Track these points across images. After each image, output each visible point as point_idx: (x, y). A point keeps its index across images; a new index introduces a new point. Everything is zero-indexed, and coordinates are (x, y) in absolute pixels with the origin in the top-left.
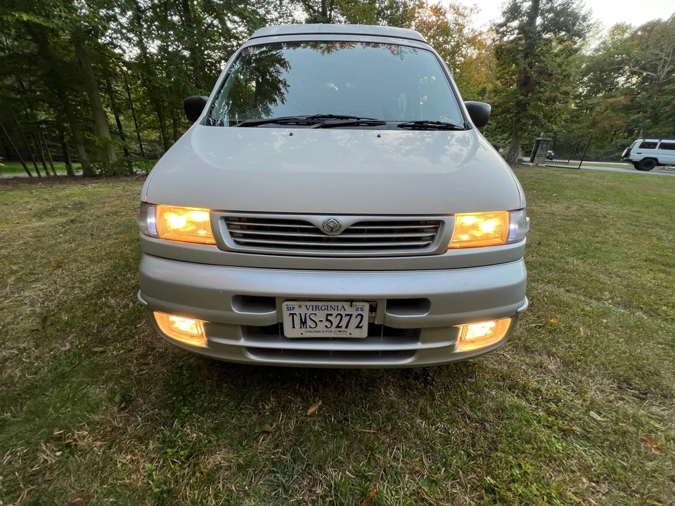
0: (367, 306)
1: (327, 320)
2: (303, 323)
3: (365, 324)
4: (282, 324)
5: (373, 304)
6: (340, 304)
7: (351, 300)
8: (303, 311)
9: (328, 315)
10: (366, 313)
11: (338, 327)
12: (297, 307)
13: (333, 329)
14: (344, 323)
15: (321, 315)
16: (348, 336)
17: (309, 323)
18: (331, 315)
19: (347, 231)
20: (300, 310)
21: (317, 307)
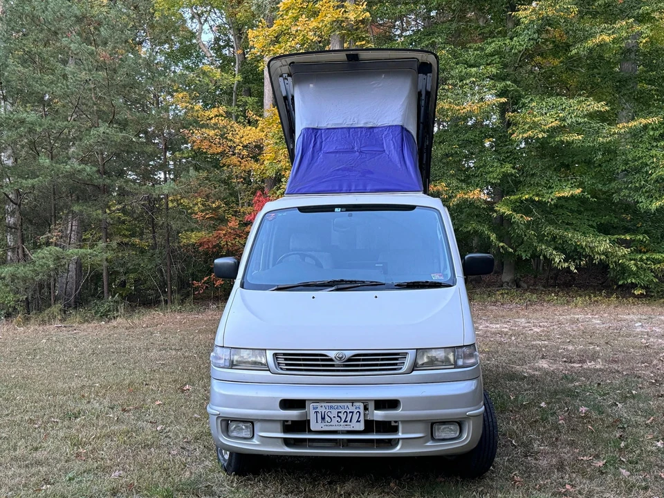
0: (362, 405)
1: (338, 416)
2: (323, 419)
3: (362, 418)
4: (309, 421)
5: (366, 404)
6: (346, 404)
7: (353, 401)
8: (323, 410)
9: (338, 412)
10: (362, 410)
11: (345, 421)
12: (319, 407)
13: (342, 423)
14: (348, 419)
15: (334, 413)
16: (352, 429)
17: (327, 418)
18: (340, 412)
19: (349, 360)
20: (322, 408)
21: (331, 407)
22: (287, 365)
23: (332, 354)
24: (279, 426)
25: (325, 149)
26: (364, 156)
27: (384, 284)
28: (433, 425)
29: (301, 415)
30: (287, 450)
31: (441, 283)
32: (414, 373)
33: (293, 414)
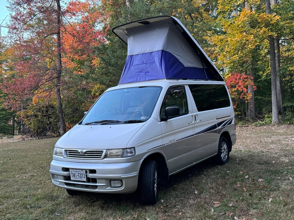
2: (74, 176)
3: (85, 176)
4: (70, 176)
5: (86, 171)
6: (80, 171)
7: (82, 170)
9: (78, 174)
10: (85, 173)
13: (80, 178)
14: (81, 176)
15: (77, 173)
16: (82, 180)
17: (75, 176)
19: (85, 153)
20: (73, 172)
21: (76, 171)
22: (69, 154)
23: (79, 151)
24: (62, 177)
25: (134, 64)
26: (147, 65)
27: (120, 122)
28: (110, 181)
29: (68, 174)
30: (66, 186)
31: (142, 121)
32: (105, 159)
33: (66, 173)
